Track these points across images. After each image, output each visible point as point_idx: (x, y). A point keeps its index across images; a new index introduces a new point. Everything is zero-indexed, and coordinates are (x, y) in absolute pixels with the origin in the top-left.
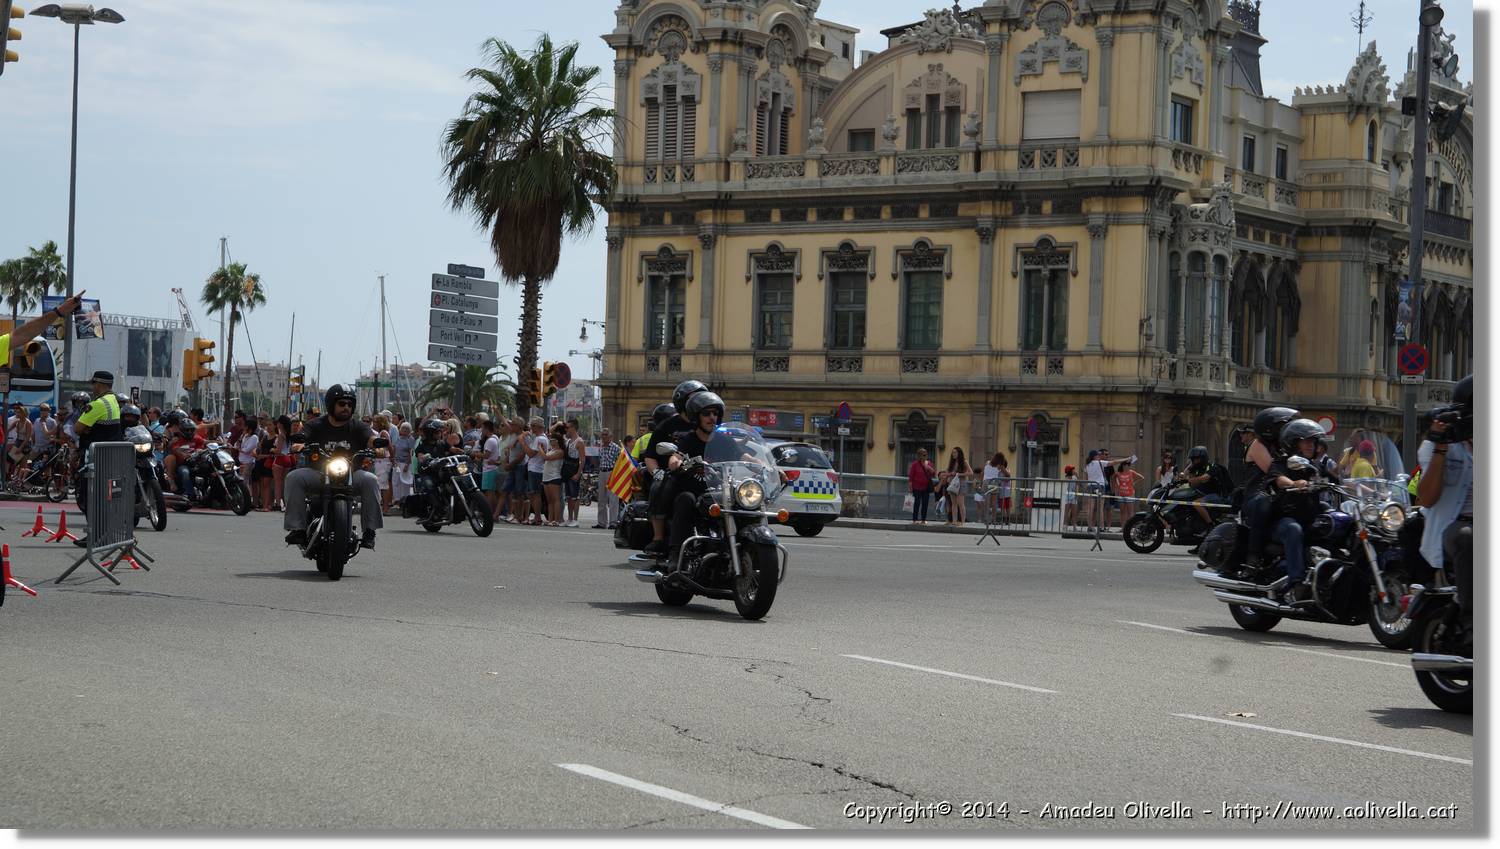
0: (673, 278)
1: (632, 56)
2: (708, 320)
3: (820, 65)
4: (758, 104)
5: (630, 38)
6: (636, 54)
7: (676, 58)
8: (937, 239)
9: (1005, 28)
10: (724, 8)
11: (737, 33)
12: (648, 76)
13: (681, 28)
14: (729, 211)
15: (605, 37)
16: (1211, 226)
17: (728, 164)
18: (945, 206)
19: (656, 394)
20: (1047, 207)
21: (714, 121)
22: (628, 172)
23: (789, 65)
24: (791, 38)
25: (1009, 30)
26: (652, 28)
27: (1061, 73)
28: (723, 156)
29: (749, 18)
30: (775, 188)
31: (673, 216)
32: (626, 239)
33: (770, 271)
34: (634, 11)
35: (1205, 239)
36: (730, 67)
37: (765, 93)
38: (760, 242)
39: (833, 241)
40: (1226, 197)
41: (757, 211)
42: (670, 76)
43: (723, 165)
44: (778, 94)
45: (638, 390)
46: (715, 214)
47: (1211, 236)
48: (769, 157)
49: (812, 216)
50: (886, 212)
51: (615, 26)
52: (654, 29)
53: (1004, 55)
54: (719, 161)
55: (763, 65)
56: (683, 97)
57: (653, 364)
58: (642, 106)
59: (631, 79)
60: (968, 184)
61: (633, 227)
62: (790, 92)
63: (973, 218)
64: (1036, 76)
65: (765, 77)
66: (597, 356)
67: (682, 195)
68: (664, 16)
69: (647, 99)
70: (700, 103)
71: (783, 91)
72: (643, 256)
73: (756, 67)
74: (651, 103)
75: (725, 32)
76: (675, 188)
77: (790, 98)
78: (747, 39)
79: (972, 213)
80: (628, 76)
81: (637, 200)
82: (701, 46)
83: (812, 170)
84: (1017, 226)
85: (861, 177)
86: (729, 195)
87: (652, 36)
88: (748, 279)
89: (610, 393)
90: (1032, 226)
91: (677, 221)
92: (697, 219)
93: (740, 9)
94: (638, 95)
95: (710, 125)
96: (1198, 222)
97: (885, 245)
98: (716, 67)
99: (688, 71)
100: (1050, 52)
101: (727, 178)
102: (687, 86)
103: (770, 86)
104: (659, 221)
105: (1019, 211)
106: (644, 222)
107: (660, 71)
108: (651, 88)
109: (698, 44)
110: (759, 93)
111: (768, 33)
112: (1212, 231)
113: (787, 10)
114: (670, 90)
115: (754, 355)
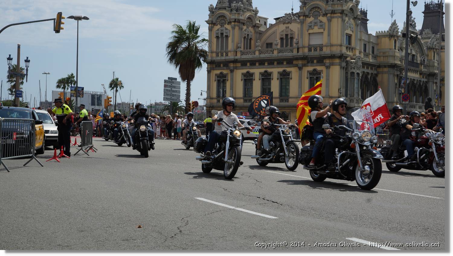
0: (223, 80)
1: (213, 26)
2: (232, 91)
3: (259, 27)
4: (244, 37)
5: (212, 21)
6: (213, 25)
7: (223, 26)
8: (288, 69)
9: (304, 17)
10: (235, 13)
11: (238, 20)
12: (217, 31)
13: (224, 19)
14: (237, 63)
15: (206, 21)
16: (356, 66)
17: (236, 52)
18: (290, 62)
19: (220, 109)
20: (315, 61)
21: (233, 41)
22: (212, 54)
23: (251, 27)
24: (252, 21)
25: (305, 18)
26: (217, 19)
27: (318, 28)
28: (235, 50)
29: (241, 16)
30: (248, 58)
31: (223, 65)
32: (212, 71)
33: (247, 78)
34: (213, 15)
35: (354, 69)
36: (237, 28)
37: (245, 34)
38: (245, 71)
39: (263, 70)
40: (359, 58)
41: (244, 63)
42: (222, 30)
43: (235, 52)
44: (249, 34)
45: (215, 108)
46: (233, 64)
47: (356, 68)
48: (247, 50)
49: (257, 64)
50: (275, 63)
51: (208, 18)
52: (218, 19)
53: (304, 24)
54: (234, 51)
55: (245, 27)
56: (225, 36)
57: (219, 101)
58: (215, 38)
59: (213, 30)
60: (295, 56)
61: (213, 68)
62: (251, 34)
63: (297, 64)
64: (312, 29)
65: (245, 30)
66: (205, 99)
67: (225, 60)
68: (221, 16)
69: (216, 36)
70: (229, 37)
71: (250, 34)
72: (216, 75)
73: (243, 28)
74: (217, 37)
75: (235, 20)
76: (223, 58)
77: (251, 35)
78: (241, 21)
79: (297, 63)
80: (212, 30)
81: (214, 61)
82: (229, 23)
83: (257, 53)
84: (308, 66)
85: (269, 55)
86: (237, 59)
87: (217, 21)
88: (242, 80)
89: (208, 108)
90: (311, 66)
91: (224, 66)
92: (229, 65)
93: (239, 14)
94: (214, 35)
95: (232, 42)
96: (353, 64)
97: (275, 71)
98: (233, 28)
99: (226, 29)
100: (316, 23)
101: (236, 55)
102: (226, 33)
103: (246, 32)
104: (220, 66)
105: (308, 62)
106: (216, 66)
107: (220, 29)
108: (217, 34)
109: (229, 22)
110: (244, 34)
111: (246, 19)
112: (356, 67)
113: (251, 14)
114: (222, 34)
115: (243, 99)
